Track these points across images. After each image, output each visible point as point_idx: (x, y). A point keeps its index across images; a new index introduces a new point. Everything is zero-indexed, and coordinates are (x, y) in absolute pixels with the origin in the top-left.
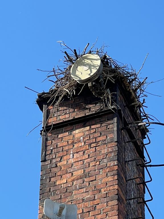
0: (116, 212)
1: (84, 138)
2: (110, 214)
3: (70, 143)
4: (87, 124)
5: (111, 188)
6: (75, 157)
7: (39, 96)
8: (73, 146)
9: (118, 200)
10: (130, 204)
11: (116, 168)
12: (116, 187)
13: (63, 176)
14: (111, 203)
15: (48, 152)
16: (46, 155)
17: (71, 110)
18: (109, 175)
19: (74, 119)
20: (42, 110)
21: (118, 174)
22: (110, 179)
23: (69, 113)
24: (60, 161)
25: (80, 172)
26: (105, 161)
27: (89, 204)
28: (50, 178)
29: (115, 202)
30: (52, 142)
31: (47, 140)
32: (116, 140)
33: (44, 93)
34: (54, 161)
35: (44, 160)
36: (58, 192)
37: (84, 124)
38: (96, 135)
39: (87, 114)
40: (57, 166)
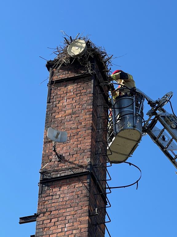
0: (90, 137)
1: (73, 90)
2: (87, 138)
3: (64, 92)
4: (76, 81)
5: (88, 122)
6: (67, 101)
7: (48, 63)
8: (67, 94)
9: (92, 130)
10: (98, 131)
11: (92, 110)
12: (91, 122)
13: (60, 113)
14: (87, 131)
15: (52, 97)
16: (50, 99)
17: (67, 72)
18: (87, 114)
19: (68, 78)
20: (49, 71)
21: (93, 114)
22: (88, 116)
23: (65, 74)
24: (58, 103)
25: (70, 111)
26: (85, 105)
27: (74, 131)
28: (52, 114)
29: (90, 131)
30: (54, 91)
31: (51, 90)
32: (92, 93)
33: (51, 61)
34: (55, 103)
35: (49, 102)
36: (56, 122)
37: (74, 82)
38: (80, 89)
39: (76, 76)
40: (56, 106)
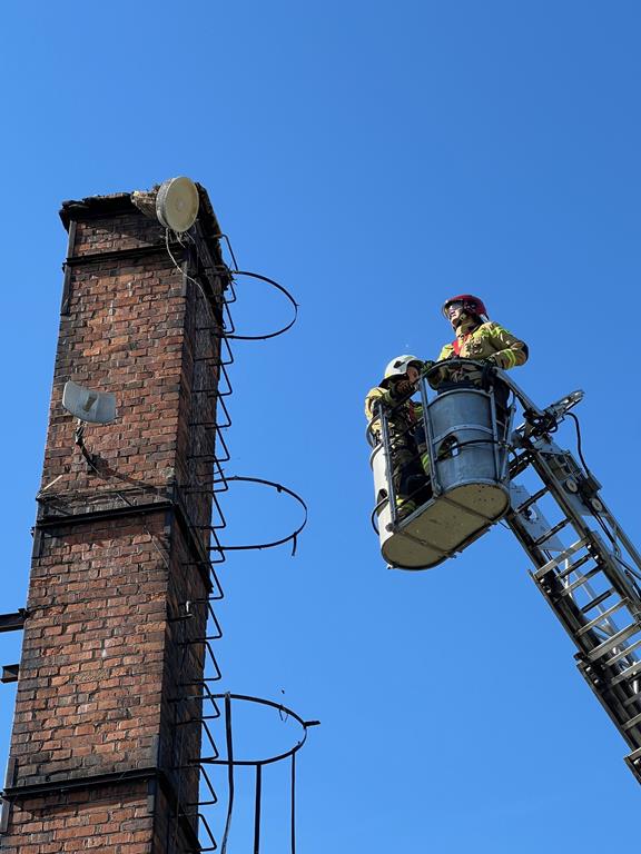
0: (174, 411)
1: (132, 284)
2: (166, 413)
3: (109, 289)
4: (140, 262)
5: (171, 371)
6: (117, 314)
7: (65, 206)
8: (115, 295)
9: (180, 392)
10: (196, 397)
11: (181, 339)
12: (179, 371)
13: (96, 343)
14: (169, 396)
15: (74, 301)
16: (69, 305)
17: (117, 236)
18: (168, 349)
19: (119, 252)
20: (67, 228)
21: (183, 350)
22: (170, 356)
23: (112, 241)
24: (92, 318)
25: (122, 340)
26: (165, 325)
27: (134, 394)
28: (73, 344)
29: (175, 396)
30: (81, 285)
31: (73, 279)
32: (184, 294)
33: (72, 202)
34: (82, 316)
35: (66, 313)
36: (85, 368)
37: (136, 262)
38: (153, 282)
39: (141, 246)
40: (85, 325)
